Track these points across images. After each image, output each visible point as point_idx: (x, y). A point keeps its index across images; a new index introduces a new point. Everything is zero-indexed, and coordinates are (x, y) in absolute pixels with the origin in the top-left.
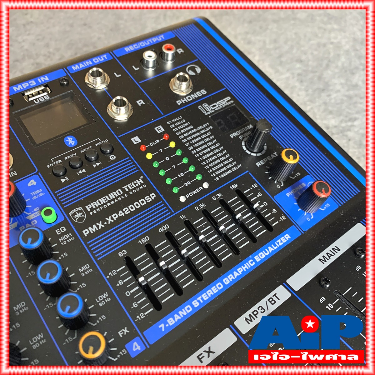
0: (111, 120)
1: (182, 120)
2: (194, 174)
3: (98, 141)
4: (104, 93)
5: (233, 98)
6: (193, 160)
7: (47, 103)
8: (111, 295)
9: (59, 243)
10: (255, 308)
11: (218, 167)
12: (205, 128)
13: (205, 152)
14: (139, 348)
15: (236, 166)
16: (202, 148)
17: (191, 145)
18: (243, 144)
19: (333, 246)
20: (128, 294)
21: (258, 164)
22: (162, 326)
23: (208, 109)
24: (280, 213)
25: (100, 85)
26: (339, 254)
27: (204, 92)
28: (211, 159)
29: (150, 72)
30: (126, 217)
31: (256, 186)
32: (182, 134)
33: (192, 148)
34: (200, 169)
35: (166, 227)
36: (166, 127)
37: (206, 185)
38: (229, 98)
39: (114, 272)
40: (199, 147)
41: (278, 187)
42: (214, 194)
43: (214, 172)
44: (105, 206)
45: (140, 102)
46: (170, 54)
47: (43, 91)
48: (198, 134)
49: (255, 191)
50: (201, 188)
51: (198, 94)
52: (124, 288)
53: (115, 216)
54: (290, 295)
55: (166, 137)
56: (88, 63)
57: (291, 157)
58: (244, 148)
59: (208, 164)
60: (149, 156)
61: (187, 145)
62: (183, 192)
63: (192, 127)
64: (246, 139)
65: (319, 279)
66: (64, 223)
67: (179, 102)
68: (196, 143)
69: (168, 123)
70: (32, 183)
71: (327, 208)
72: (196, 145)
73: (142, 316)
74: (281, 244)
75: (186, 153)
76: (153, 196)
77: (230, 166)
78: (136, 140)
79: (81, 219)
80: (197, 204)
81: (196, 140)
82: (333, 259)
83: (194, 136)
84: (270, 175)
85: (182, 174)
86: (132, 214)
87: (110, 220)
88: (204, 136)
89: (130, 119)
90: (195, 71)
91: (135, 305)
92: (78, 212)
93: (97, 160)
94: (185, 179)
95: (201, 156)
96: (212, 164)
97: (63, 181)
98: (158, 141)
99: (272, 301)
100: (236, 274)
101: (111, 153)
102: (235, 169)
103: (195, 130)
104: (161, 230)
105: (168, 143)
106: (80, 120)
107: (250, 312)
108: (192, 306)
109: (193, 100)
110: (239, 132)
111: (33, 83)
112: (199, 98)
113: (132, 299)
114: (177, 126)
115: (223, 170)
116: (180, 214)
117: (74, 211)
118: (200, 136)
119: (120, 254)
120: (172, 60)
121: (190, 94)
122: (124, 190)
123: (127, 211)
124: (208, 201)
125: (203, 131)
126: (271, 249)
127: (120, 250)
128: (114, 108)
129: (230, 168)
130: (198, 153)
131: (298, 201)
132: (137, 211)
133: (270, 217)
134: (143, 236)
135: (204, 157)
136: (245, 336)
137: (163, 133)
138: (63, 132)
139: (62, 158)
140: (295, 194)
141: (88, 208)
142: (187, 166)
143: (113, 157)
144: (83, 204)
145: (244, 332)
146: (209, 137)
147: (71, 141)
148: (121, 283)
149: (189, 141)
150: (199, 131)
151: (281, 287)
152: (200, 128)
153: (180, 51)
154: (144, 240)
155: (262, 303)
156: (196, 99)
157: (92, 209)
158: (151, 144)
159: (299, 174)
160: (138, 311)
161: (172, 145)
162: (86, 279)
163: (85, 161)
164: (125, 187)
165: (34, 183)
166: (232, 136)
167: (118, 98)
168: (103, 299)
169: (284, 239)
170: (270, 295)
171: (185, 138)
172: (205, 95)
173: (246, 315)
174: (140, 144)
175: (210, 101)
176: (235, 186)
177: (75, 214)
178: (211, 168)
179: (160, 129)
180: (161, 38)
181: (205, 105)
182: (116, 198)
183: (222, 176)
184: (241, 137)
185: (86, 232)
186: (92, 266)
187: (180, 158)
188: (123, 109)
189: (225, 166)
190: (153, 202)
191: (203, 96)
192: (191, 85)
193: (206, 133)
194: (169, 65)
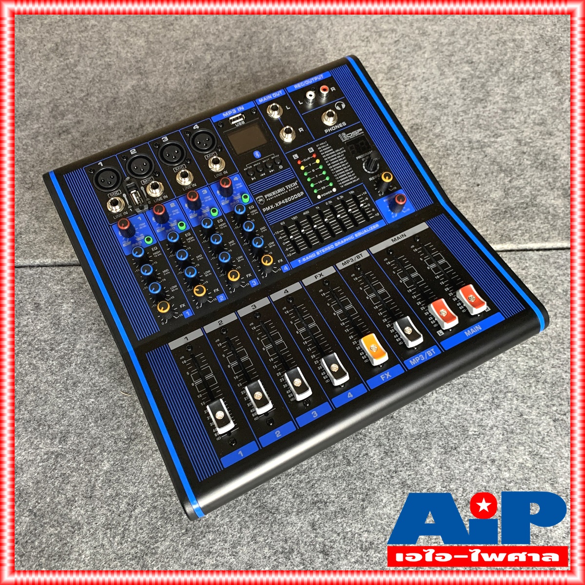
0: (281, 142)
1: (326, 144)
2: (328, 182)
3: (273, 156)
4: (278, 120)
5: (364, 130)
6: (329, 173)
7: (243, 126)
8: (275, 243)
9: (250, 214)
10: (349, 259)
11: (344, 179)
12: (341, 151)
13: (337, 168)
14: (287, 269)
15: (356, 179)
16: (336, 165)
17: (330, 162)
18: (364, 164)
19: (402, 233)
20: (284, 244)
21: (370, 179)
22: (300, 261)
23: (345, 137)
24: (377, 211)
25: (275, 115)
26: (405, 238)
27: (344, 124)
28: (341, 173)
29: (310, 105)
30: (286, 204)
31: (366, 193)
32: (325, 154)
33: (330, 164)
34: (333, 179)
35: (307, 212)
36: (315, 148)
37: (334, 190)
38: (361, 130)
39: (278, 232)
40: (334, 164)
41: (380, 195)
42: (339, 196)
43: (341, 182)
44: (275, 197)
45: (301, 130)
46: (325, 93)
47: (240, 117)
48: (335, 155)
49: (364, 197)
50: (331, 192)
51: (340, 125)
52: (282, 241)
53: (280, 203)
54: (369, 255)
55: (314, 156)
56: (269, 97)
57: (387, 177)
58: (364, 167)
59: (338, 176)
60: (302, 168)
61: (327, 162)
62: (319, 193)
63: (332, 150)
64: (366, 161)
65: (387, 250)
66: (253, 204)
67: (326, 131)
68: (333, 161)
69: (317, 146)
70: (236, 179)
71: (408, 212)
72: (333, 163)
73: (290, 255)
74: (372, 229)
75: (326, 168)
76: (302, 193)
77: (352, 179)
78: (296, 156)
79: (262, 202)
80: (327, 201)
81: (333, 159)
82: (400, 240)
83: (332, 156)
84: (376, 187)
85: (321, 182)
86: (289, 203)
87: (277, 205)
88: (339, 157)
89: (293, 141)
90: (341, 107)
91: (287, 249)
92: (261, 198)
93: (272, 168)
94: (322, 185)
95: (335, 171)
96: (341, 177)
97: (253, 179)
98: (309, 158)
99: (358, 257)
100: (342, 242)
101: (280, 164)
102: (355, 181)
103: (334, 152)
104: (304, 214)
105: (315, 159)
106: (263, 141)
107: (345, 260)
108: (316, 254)
109: (336, 130)
110: (363, 156)
111: (234, 111)
112: (341, 128)
113: (286, 246)
114: (322, 149)
115: (347, 181)
116: (316, 206)
117: (258, 197)
118: (336, 156)
119: (281, 224)
120: (326, 97)
121: (334, 125)
122: (286, 188)
123: (286, 201)
124: (334, 200)
125: (339, 153)
126: (365, 231)
127: (282, 221)
128: (284, 134)
129: (352, 180)
130: (333, 168)
131: (390, 205)
132: (292, 201)
133: (369, 213)
134: (294, 216)
135: (337, 172)
136: (340, 271)
137: (313, 153)
138: (253, 147)
139: (252, 165)
140: (389, 201)
141: (266, 196)
142: (324, 176)
143: (281, 167)
144: (264, 194)
145: (340, 268)
146: (342, 157)
147: (257, 154)
148: (281, 238)
149: (328, 160)
150: (336, 153)
151: (365, 251)
152: (338, 150)
153: (333, 89)
154: (295, 218)
155: (353, 257)
156: (338, 129)
157: (268, 197)
158: (305, 160)
159: (395, 188)
160: (288, 252)
161: (318, 161)
162: (264, 234)
163: (265, 167)
164: (286, 187)
165: (237, 179)
166: (357, 158)
167: (288, 127)
168: (271, 244)
169: (375, 227)
170: (358, 254)
171: (327, 157)
172: (345, 126)
173: (343, 262)
174: (297, 160)
175: (348, 131)
176: (352, 192)
177: (259, 199)
178: (339, 179)
179: (311, 150)
180: (320, 77)
181: (344, 134)
182: (281, 192)
183: (346, 185)
184: (363, 160)
185: (264, 210)
186: (267, 228)
187: (321, 171)
188: (290, 135)
189: (349, 178)
190: (302, 197)
191: (344, 127)
192: (337, 118)
193: (340, 155)
194: (324, 100)
